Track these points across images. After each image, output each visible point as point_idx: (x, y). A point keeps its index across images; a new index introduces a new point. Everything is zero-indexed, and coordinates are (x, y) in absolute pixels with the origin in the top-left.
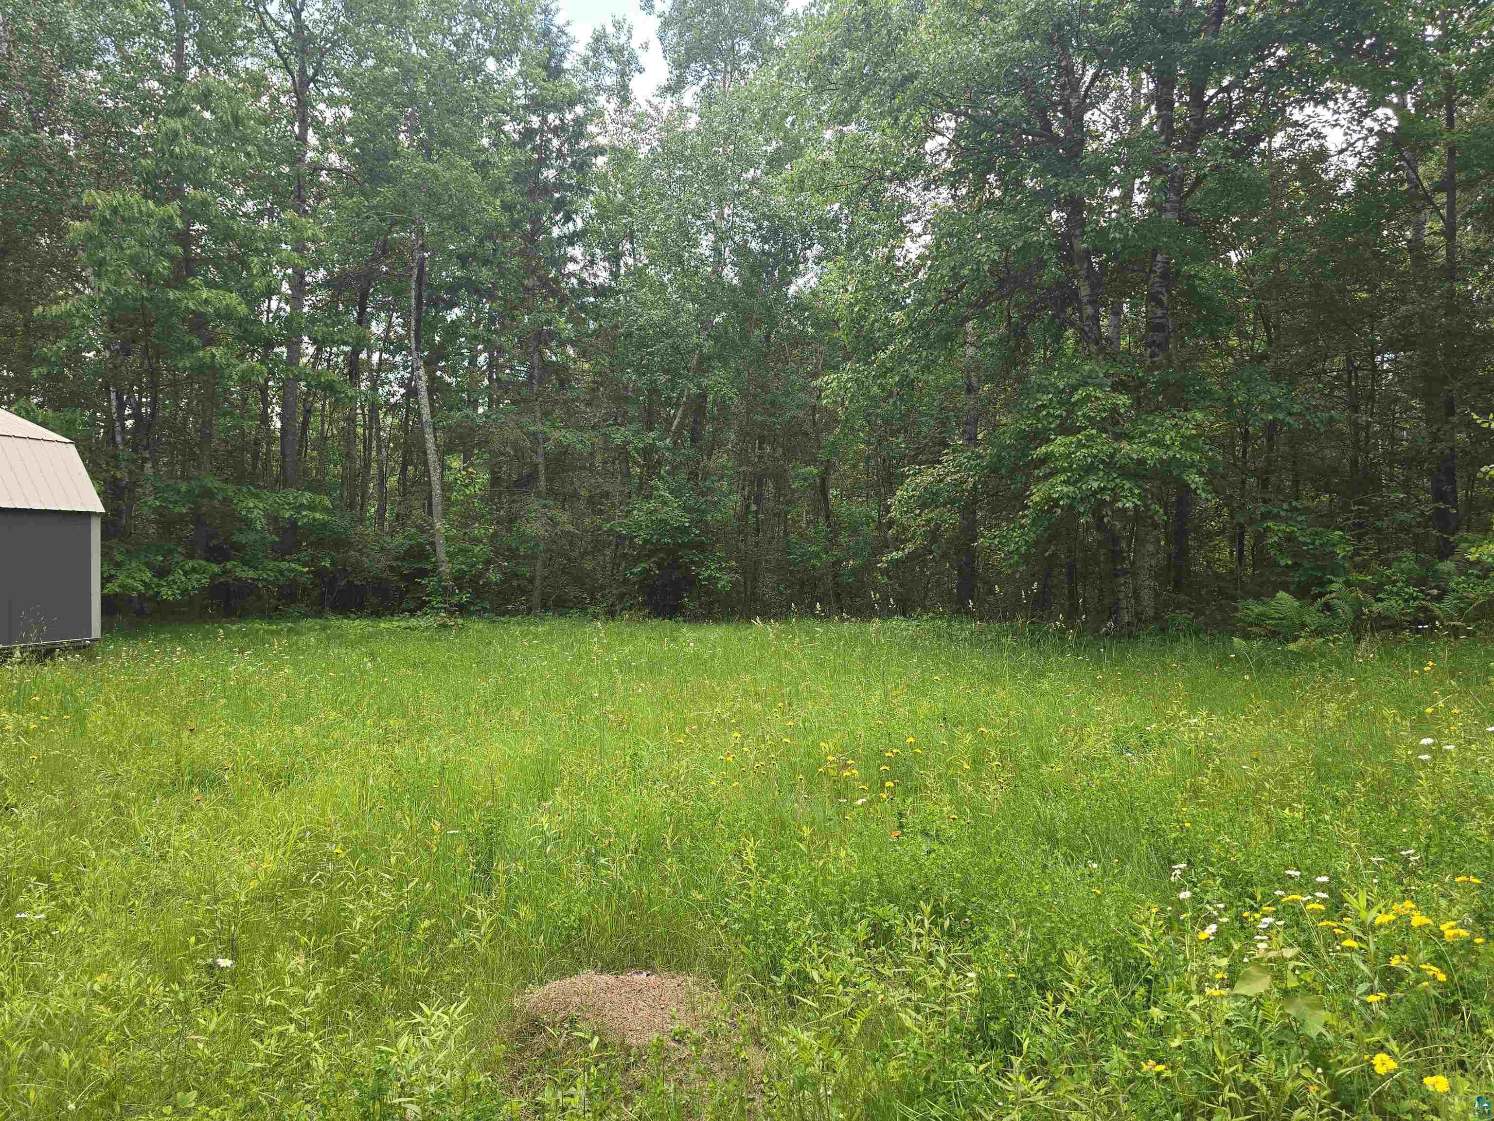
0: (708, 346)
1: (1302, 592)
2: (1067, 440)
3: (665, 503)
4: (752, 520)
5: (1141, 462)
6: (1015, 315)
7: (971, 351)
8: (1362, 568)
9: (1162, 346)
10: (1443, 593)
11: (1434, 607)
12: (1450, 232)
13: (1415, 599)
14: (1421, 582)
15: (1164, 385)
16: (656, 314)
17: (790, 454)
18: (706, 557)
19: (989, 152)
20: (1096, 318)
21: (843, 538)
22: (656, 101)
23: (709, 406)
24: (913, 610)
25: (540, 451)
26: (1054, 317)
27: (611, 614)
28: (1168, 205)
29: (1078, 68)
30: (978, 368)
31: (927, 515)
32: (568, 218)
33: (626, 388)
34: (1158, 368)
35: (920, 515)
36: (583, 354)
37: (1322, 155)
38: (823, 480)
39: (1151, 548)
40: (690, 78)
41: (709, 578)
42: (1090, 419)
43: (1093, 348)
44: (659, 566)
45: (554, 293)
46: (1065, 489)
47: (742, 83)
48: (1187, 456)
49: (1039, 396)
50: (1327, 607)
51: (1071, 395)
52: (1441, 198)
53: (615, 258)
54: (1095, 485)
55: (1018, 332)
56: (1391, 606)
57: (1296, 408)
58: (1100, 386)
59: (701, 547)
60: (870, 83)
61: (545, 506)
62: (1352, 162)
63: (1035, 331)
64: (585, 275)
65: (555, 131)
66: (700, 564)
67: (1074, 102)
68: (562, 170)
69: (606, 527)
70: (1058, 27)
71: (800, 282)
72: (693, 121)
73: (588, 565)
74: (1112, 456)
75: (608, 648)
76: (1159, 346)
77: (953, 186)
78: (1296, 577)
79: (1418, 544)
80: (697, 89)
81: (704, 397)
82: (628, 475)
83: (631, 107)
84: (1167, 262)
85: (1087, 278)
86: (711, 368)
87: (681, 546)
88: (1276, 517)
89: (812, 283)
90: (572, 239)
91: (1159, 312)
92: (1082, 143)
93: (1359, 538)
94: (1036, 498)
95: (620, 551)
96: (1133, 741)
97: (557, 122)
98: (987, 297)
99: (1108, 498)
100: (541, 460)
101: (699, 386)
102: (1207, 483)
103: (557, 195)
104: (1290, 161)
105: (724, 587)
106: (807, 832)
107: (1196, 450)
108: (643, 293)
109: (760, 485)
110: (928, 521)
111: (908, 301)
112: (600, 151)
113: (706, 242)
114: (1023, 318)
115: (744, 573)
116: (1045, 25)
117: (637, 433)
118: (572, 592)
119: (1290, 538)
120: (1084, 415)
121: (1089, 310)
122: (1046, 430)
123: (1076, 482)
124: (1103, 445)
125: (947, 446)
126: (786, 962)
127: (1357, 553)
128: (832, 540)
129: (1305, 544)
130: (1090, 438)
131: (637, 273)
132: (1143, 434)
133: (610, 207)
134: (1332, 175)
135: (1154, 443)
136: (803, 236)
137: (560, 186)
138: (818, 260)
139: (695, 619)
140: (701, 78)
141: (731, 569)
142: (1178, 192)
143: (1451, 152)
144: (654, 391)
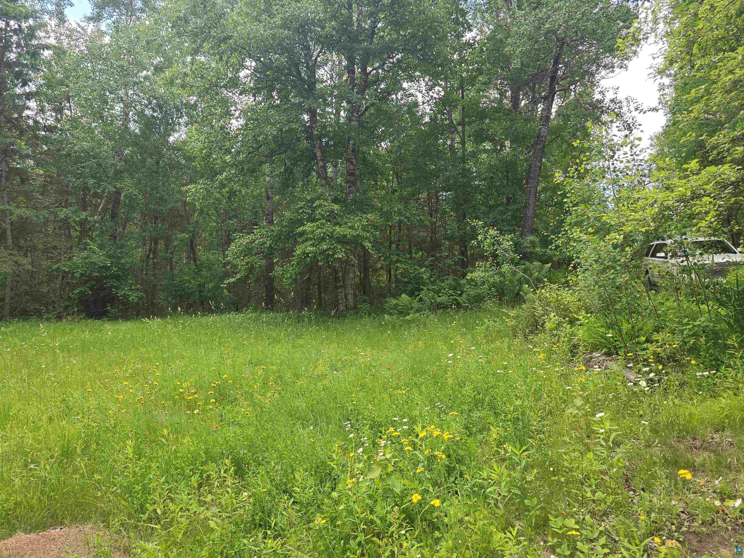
0: (120, 165)
1: (411, 294)
2: (312, 225)
3: (94, 252)
4: (151, 262)
5: (345, 236)
6: (288, 163)
7: (268, 179)
8: (433, 283)
9: (354, 183)
10: (462, 292)
11: (459, 298)
12: (463, 143)
13: (452, 295)
14: (455, 289)
15: (355, 201)
16: (86, 145)
17: (172, 226)
18: (121, 283)
19: (272, 81)
20: (325, 168)
21: (204, 273)
22: (82, 24)
23: (122, 198)
24: (242, 308)
25: (8, 221)
26: (306, 165)
27: (59, 318)
28: (354, 118)
29: (312, 47)
30: (272, 187)
31: (247, 259)
32: (25, 84)
33: (67, 186)
34: (352, 193)
35: (243, 260)
36: (38, 164)
37: (416, 104)
38: (192, 242)
39: (351, 275)
40: (105, 15)
41: (124, 296)
42: (322, 215)
43: (324, 182)
44: (91, 289)
45: (17, 127)
46: (311, 249)
47: (138, 23)
48: (365, 234)
49: (299, 203)
50: (421, 300)
51: (313, 203)
52: (460, 128)
53: (59, 110)
54: (325, 247)
55: (289, 171)
56: (443, 299)
57: (408, 215)
58: (326, 200)
59: (117, 277)
60: (207, 37)
61: (11, 254)
62: (428, 109)
63: (298, 171)
64: (39, 119)
65: (15, 31)
66: (117, 288)
67: (310, 64)
68: (20, 55)
69: (55, 267)
70: (302, 26)
71: (176, 135)
72: (107, 40)
73: (45, 290)
74: (332, 233)
75: (53, 338)
76: (352, 183)
77: (254, 96)
78: (410, 287)
79: (455, 272)
80: (109, 21)
81: (120, 194)
82: (70, 236)
83: (66, 25)
84: (354, 144)
85: (320, 148)
86: (122, 178)
87: (106, 277)
88: (400, 262)
89: (183, 136)
90: (29, 96)
91: (352, 167)
92: (315, 83)
93: (432, 270)
94: (298, 252)
95: (65, 281)
96: (339, 365)
97: (16, 26)
98: (272, 153)
99: (331, 253)
100: (8, 226)
101: (115, 187)
102: (373, 246)
103: (17, 69)
104: (404, 105)
105: (133, 299)
106: (165, 432)
107: (368, 231)
108: (76, 133)
109: (156, 243)
110: (247, 263)
111: (233, 150)
112: (48, 47)
113: (118, 108)
114: (291, 164)
115: (146, 292)
116: (295, 25)
117: (74, 212)
118: (32, 306)
119: (406, 270)
120: (319, 213)
121: (321, 164)
122: (302, 219)
123: (317, 245)
124: (328, 228)
125: (256, 225)
126: (148, 505)
127: (431, 277)
128: (198, 273)
129: (412, 273)
130: (323, 224)
131: (74, 120)
132: (346, 223)
133: (54, 80)
134: (420, 113)
135: (351, 228)
136: (177, 111)
137: (17, 63)
138: (187, 124)
139: (114, 318)
140: (112, 16)
141: (138, 290)
142: (358, 112)
143: (463, 109)
144: (86, 188)
